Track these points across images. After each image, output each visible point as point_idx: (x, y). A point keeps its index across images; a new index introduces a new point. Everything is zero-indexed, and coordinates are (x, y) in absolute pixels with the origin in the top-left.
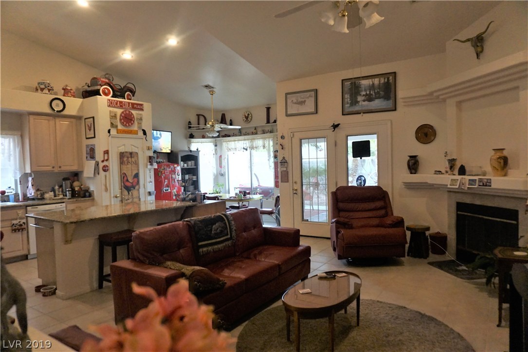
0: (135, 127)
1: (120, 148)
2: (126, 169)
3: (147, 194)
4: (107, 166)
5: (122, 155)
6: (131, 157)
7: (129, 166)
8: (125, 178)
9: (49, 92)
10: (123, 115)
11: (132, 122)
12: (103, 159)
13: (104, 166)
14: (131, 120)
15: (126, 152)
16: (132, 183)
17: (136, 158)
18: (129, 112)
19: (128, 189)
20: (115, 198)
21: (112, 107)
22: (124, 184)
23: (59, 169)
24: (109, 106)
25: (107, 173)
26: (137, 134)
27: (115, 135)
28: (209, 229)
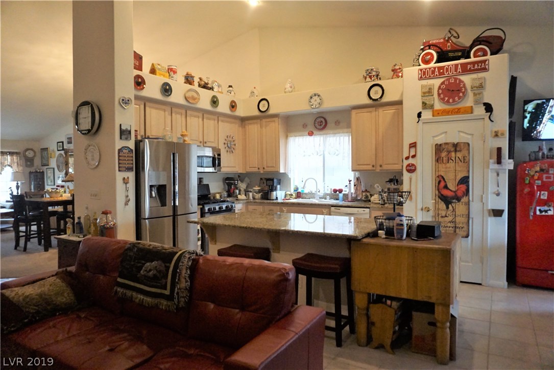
0: (469, 101)
1: (436, 139)
2: (443, 170)
3: (486, 213)
4: (413, 165)
5: (439, 148)
6: (456, 151)
7: (451, 164)
8: (442, 184)
9: (371, 79)
10: (443, 87)
11: (461, 94)
12: (408, 155)
13: (408, 165)
14: (459, 91)
15: (446, 144)
16: (455, 192)
17: (465, 152)
18: (456, 79)
19: (447, 201)
20: (424, 212)
21: (426, 78)
22: (439, 192)
23: (381, 168)
24: (421, 78)
25: (413, 175)
26: (472, 113)
27: (429, 119)
28: (139, 265)
